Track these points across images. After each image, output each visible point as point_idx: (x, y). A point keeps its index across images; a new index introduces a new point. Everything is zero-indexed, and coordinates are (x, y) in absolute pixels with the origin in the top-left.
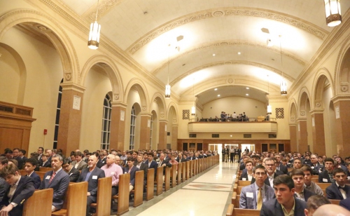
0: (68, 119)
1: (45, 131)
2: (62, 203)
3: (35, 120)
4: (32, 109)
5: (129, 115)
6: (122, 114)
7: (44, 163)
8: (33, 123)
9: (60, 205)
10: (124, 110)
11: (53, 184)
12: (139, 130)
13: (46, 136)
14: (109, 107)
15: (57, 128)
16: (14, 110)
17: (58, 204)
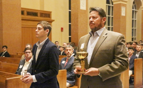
0: (77, 18)
1: (62, 29)
2: (74, 81)
3: (54, 21)
4: (51, 12)
5: (130, 10)
6: (123, 10)
7: (62, 53)
8: (53, 23)
9: (73, 83)
10: (125, 5)
11: (67, 67)
12: (141, 23)
13: (63, 32)
14: (111, 5)
15: (70, 25)
16: (39, 15)
17: (71, 82)
